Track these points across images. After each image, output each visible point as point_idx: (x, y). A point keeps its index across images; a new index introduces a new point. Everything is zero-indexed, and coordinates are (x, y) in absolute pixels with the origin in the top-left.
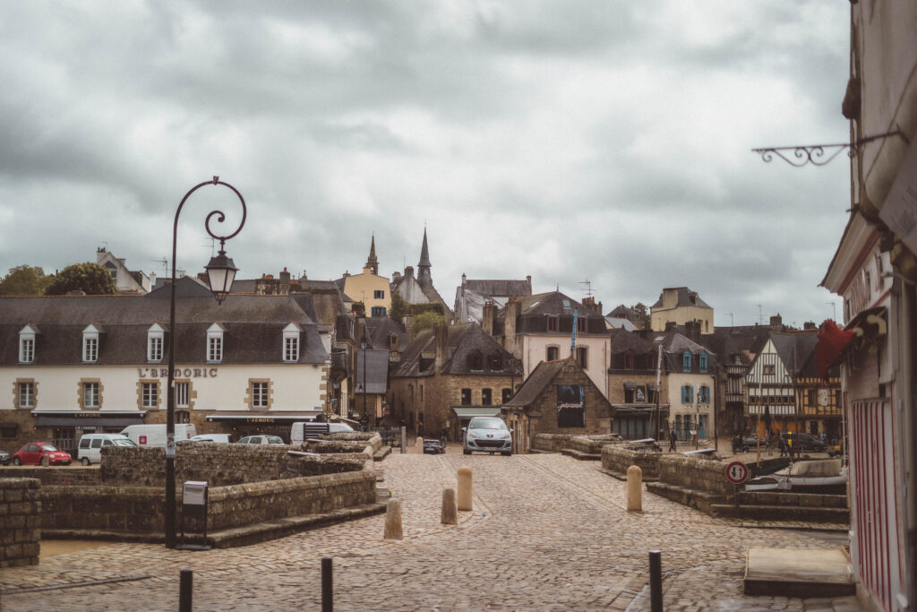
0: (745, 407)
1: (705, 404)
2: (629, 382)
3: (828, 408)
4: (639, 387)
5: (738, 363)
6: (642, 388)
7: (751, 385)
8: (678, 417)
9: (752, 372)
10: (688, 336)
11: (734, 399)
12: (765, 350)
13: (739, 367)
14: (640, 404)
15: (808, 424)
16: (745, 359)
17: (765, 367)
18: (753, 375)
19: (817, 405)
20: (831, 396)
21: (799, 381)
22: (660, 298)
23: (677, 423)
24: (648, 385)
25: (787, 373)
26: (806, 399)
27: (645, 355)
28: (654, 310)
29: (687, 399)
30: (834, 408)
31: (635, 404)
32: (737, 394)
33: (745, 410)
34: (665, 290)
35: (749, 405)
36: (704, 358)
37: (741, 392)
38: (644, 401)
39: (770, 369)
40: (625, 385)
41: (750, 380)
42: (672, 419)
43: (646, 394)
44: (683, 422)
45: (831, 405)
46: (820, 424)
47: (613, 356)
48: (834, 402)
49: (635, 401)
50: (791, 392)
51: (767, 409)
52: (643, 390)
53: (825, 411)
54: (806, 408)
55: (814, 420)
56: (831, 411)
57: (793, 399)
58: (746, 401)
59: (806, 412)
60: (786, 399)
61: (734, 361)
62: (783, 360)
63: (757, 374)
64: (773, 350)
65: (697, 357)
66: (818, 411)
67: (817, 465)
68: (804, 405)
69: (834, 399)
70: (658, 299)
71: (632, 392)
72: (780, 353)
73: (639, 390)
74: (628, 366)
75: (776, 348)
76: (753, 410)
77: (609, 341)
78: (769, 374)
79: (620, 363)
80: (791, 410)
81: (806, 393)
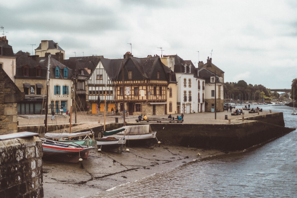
0: (87, 96)
1: (66, 95)
2: (26, 83)
3: (130, 97)
4: (32, 86)
5: (83, 74)
6: (33, 87)
7: (90, 85)
8: (52, 102)
9: (90, 79)
10: (57, 59)
11: (80, 92)
12: (98, 67)
13: (83, 76)
14: (32, 95)
15: (119, 105)
16: (86, 72)
17: (97, 76)
18: (91, 80)
19: (124, 95)
20: (132, 90)
21: (115, 83)
22: (40, 45)
23: (52, 105)
24: (36, 85)
25: (109, 79)
26: (119, 92)
27: (35, 68)
28: (37, 51)
29: (57, 92)
30: (133, 96)
31: (30, 95)
32: (81, 90)
33: (87, 98)
34: (42, 41)
35: (89, 95)
36: (66, 71)
37: (84, 89)
38: (34, 93)
39: (100, 77)
40: (24, 85)
41: (90, 82)
42: (49, 103)
43: (36, 90)
44: (55, 104)
45: (131, 95)
46: (125, 104)
47: (17, 69)
48: (133, 94)
49: (29, 94)
50: (111, 89)
51: (99, 97)
52: (34, 88)
53: (128, 98)
54: (118, 97)
55: (122, 102)
56: (131, 98)
57: (112, 92)
58: (87, 93)
59: (118, 99)
60: (108, 92)
61: (81, 73)
62: (107, 72)
63: (93, 80)
64: (102, 67)
65: (62, 70)
66: (124, 98)
67: (135, 128)
68: (117, 95)
69: (133, 91)
70: (39, 46)
71: (28, 88)
72: (105, 68)
73: (32, 88)
74: (25, 75)
75: (104, 66)
76: (91, 98)
77: (15, 60)
78: (99, 79)
79: (21, 73)
80: (111, 98)
81: (119, 89)
